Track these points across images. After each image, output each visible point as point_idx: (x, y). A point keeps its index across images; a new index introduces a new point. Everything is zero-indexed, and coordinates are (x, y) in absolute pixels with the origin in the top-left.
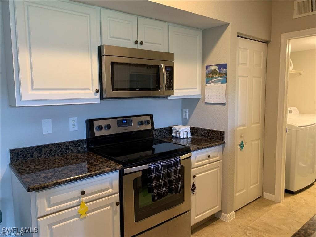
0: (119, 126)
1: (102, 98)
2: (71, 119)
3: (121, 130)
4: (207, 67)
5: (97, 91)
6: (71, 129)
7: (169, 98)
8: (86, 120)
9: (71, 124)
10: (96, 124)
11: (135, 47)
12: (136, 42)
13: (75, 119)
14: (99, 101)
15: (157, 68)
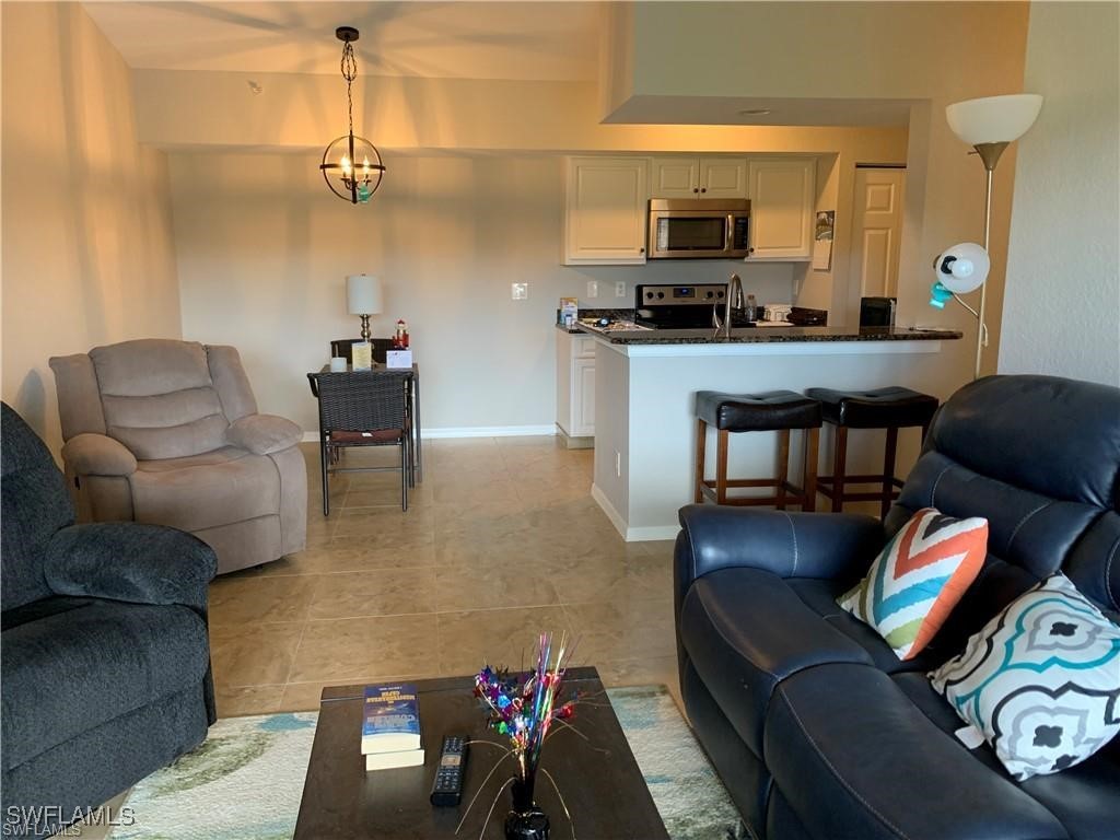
0: (676, 296)
1: (648, 259)
2: (618, 283)
3: (679, 301)
4: (818, 214)
5: (642, 250)
6: (617, 294)
7: (746, 260)
8: (636, 284)
9: (617, 289)
10: (646, 291)
11: (695, 196)
12: (696, 191)
13: (623, 284)
14: (644, 262)
15: (723, 220)
